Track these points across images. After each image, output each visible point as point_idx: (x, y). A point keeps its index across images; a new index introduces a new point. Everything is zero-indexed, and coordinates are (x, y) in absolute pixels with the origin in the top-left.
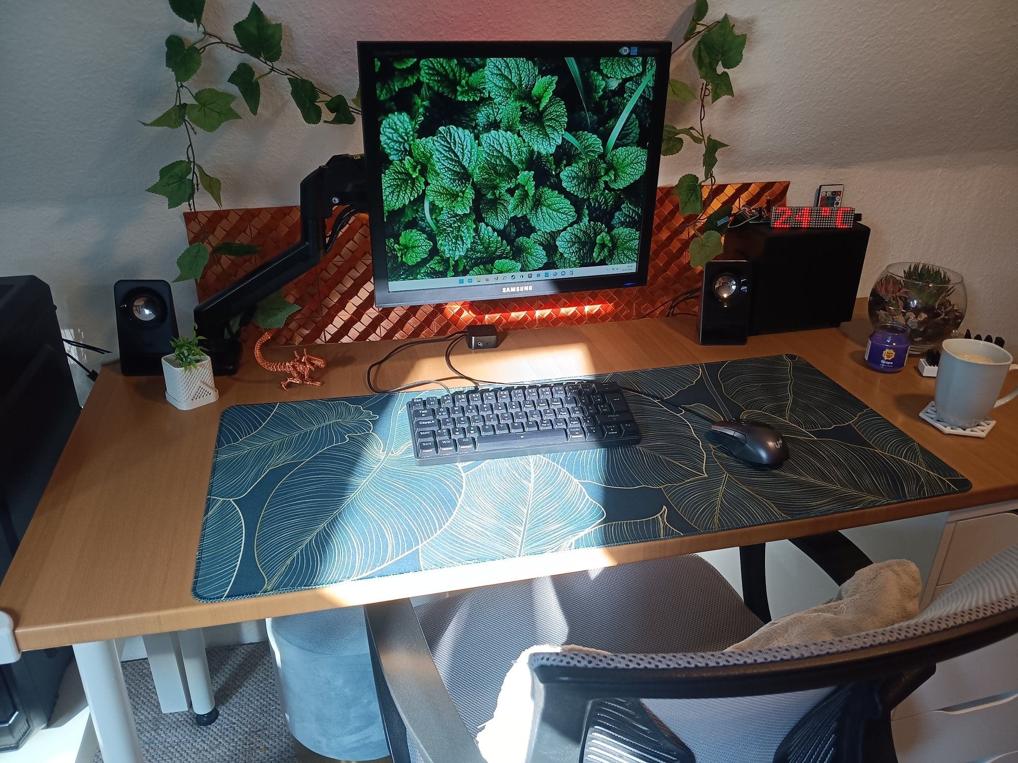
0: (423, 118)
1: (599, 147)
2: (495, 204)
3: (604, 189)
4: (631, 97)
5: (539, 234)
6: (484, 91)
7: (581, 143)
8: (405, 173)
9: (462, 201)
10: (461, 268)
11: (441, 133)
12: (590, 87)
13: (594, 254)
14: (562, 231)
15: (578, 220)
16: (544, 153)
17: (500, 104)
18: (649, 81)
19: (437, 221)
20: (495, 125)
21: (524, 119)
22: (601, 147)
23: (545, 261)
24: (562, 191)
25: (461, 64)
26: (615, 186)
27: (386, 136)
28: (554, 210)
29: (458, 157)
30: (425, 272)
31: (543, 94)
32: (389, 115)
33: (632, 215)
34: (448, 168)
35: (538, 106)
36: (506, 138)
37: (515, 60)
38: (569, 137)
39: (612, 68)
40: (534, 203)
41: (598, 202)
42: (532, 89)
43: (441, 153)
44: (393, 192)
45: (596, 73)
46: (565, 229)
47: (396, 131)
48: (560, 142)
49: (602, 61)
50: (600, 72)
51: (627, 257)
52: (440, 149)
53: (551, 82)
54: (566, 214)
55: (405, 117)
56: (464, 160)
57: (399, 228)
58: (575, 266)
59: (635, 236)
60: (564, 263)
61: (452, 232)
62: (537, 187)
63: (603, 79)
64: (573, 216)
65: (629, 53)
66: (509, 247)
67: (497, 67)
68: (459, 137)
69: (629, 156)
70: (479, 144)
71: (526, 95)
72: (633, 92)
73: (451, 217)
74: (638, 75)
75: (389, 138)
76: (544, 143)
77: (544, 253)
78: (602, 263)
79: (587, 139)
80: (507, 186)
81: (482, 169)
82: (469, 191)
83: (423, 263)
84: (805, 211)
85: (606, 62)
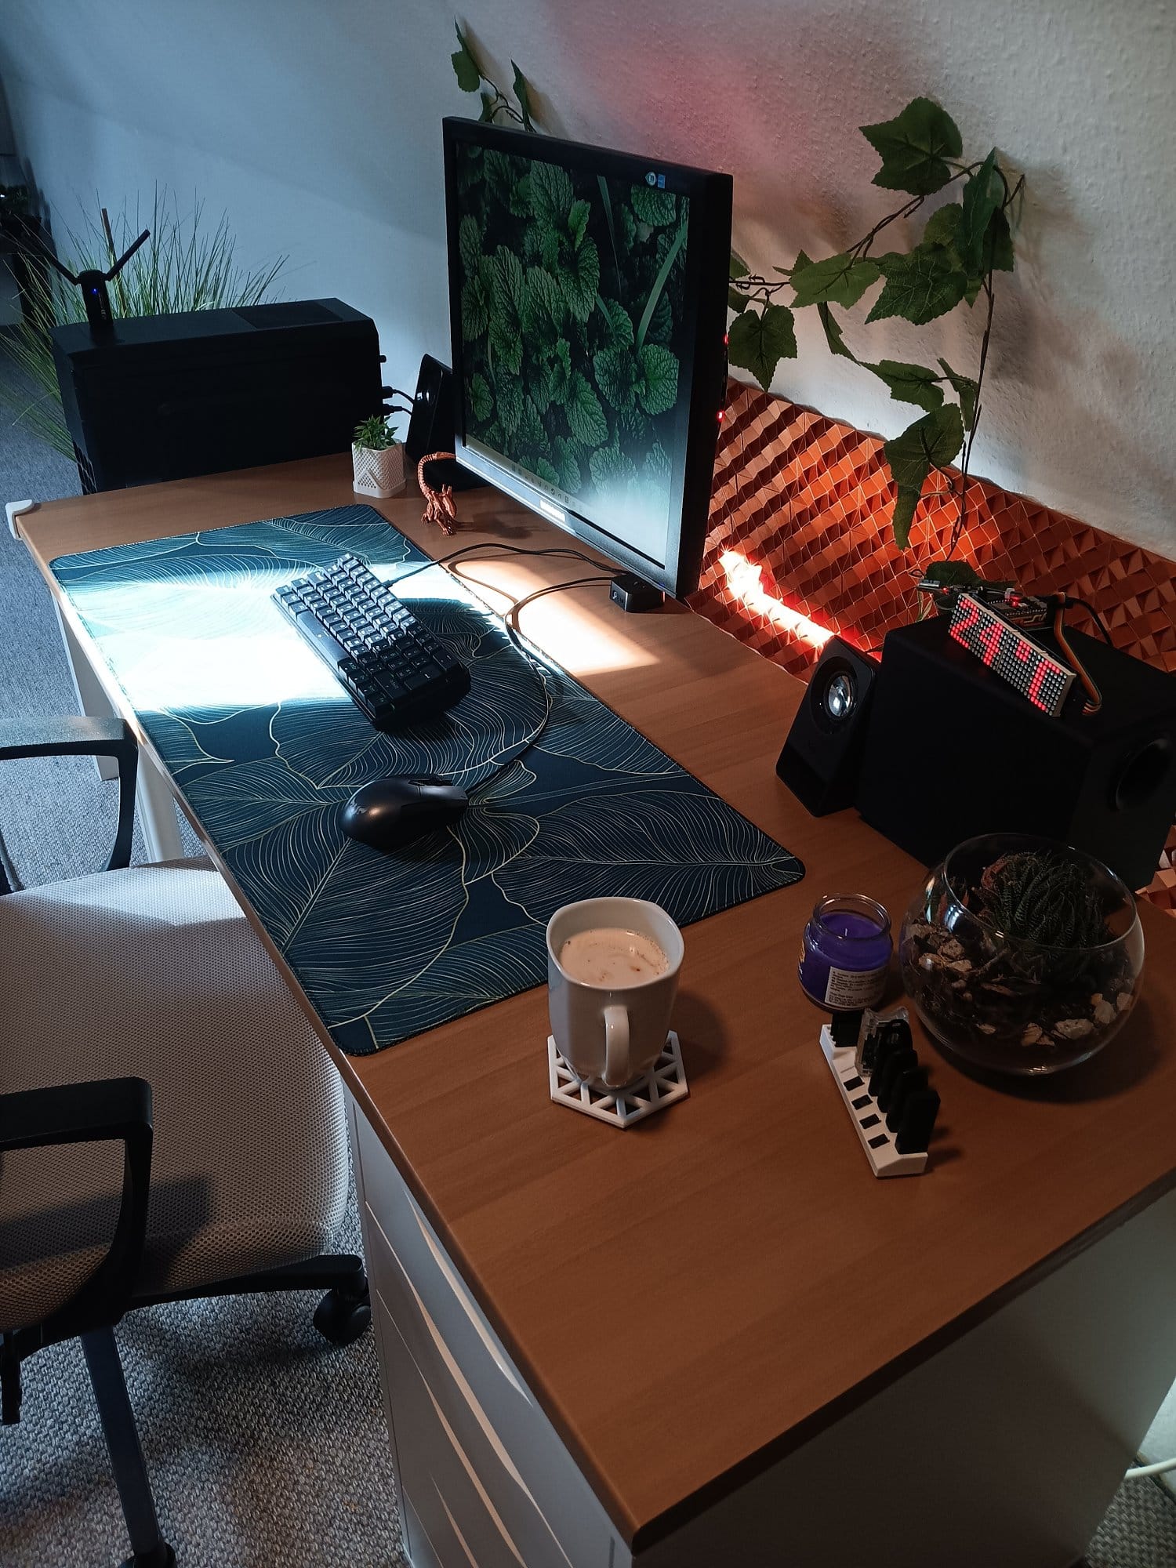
0: (486, 229)
1: (629, 334)
2: (538, 373)
3: (635, 406)
4: (663, 261)
5: (574, 440)
6: (530, 206)
7: (612, 319)
8: (475, 297)
9: (514, 355)
10: (513, 450)
11: (498, 253)
12: (622, 233)
15: (610, 442)
16: (579, 318)
17: (542, 229)
18: (684, 240)
19: (497, 374)
20: (536, 259)
21: (561, 259)
22: (632, 334)
23: (580, 486)
24: (595, 387)
25: (512, 163)
26: (647, 407)
27: (463, 242)
28: (588, 413)
29: (510, 292)
30: (488, 437)
31: (578, 227)
32: (465, 217)
33: (664, 466)
34: (504, 304)
35: (572, 243)
36: (547, 281)
37: (553, 168)
38: (601, 304)
39: (644, 204)
40: (571, 391)
41: (629, 424)
42: (568, 217)
43: (499, 282)
44: (467, 318)
45: (627, 208)
46: (597, 449)
47: (469, 238)
48: (593, 308)
49: (632, 191)
50: (631, 209)
52: (498, 276)
53: (585, 211)
54: (599, 425)
55: (475, 222)
56: (515, 299)
61: (507, 395)
62: (573, 368)
63: (634, 221)
64: (604, 433)
66: (549, 445)
67: (540, 174)
68: (512, 265)
69: (661, 362)
70: (526, 282)
71: (562, 225)
72: (665, 253)
73: (506, 374)
74: (671, 225)
75: (464, 246)
76: (578, 303)
77: (578, 472)
80: (548, 353)
81: (528, 316)
82: (519, 345)
83: (487, 423)
84: (996, 630)
85: (637, 194)
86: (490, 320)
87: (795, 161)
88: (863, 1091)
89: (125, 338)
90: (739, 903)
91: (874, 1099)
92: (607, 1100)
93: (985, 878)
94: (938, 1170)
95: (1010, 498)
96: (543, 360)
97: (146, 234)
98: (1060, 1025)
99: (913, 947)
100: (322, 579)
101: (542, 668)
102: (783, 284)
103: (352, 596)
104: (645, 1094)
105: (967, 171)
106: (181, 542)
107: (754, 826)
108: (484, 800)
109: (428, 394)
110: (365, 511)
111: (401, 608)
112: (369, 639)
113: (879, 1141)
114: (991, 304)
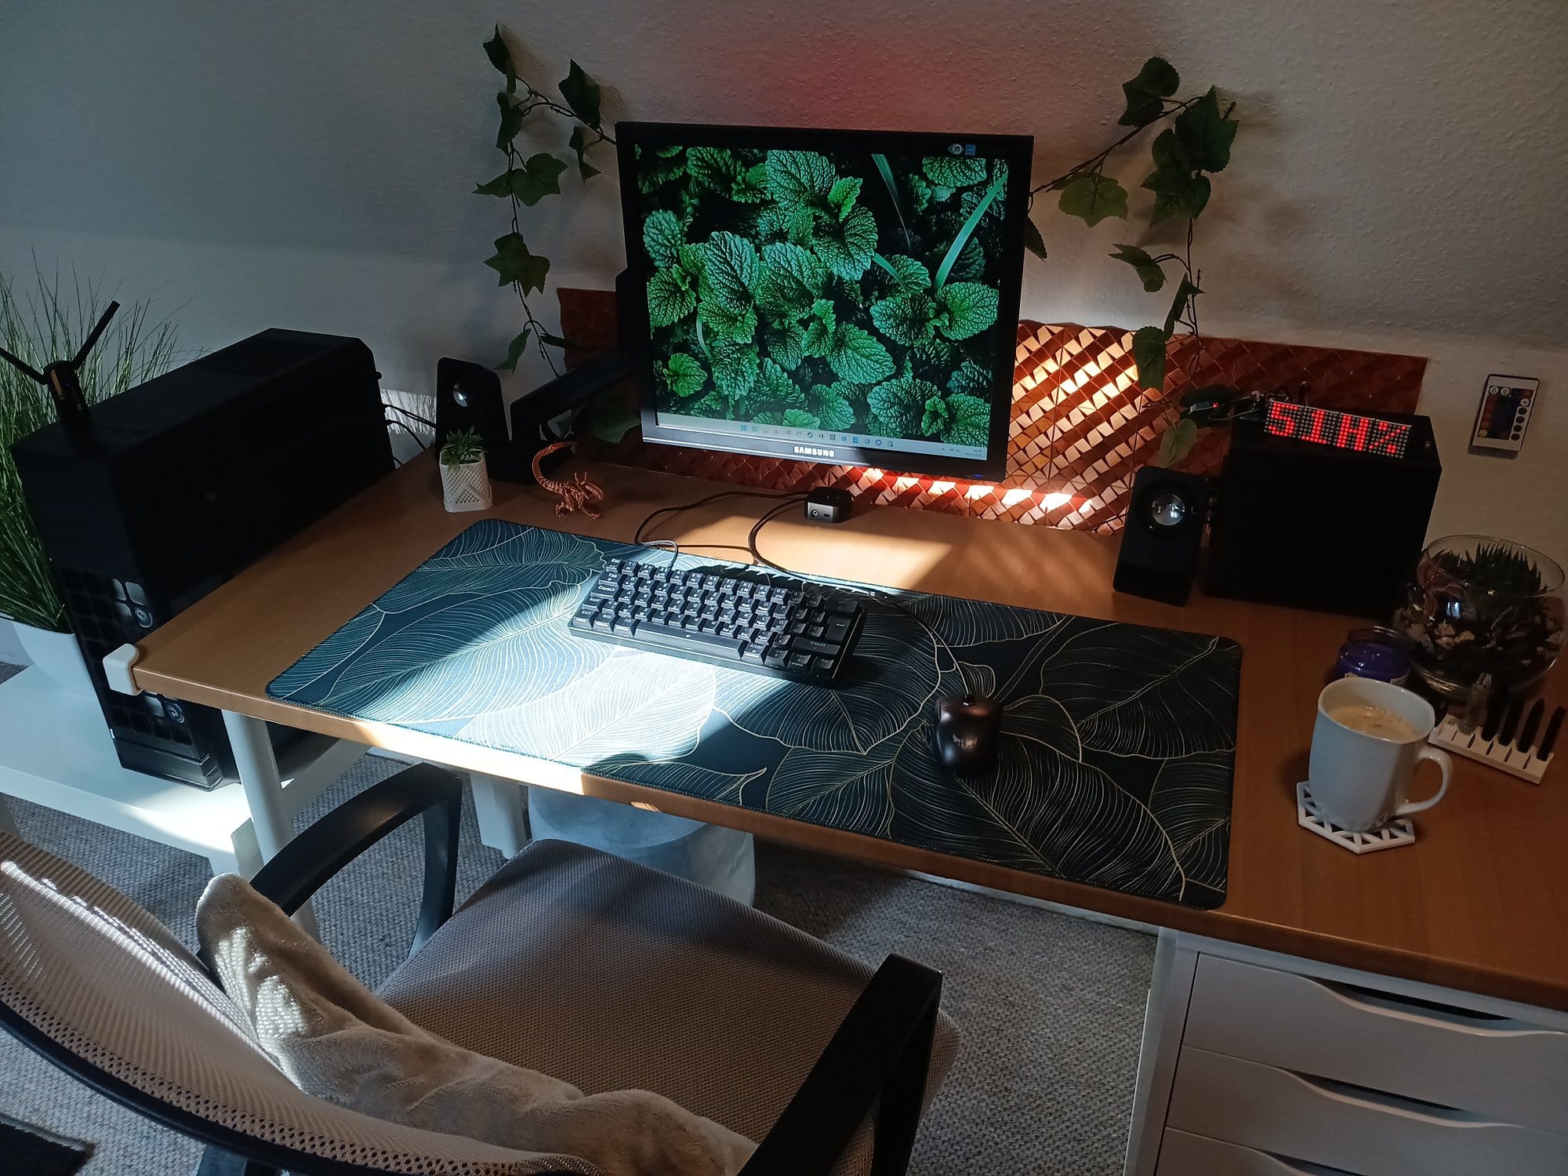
0: (692, 220)
1: (924, 279)
2: (783, 335)
3: (935, 338)
4: (970, 213)
5: (843, 383)
6: (765, 192)
7: (898, 271)
8: (672, 284)
9: (742, 326)
10: (743, 411)
11: (713, 239)
12: (909, 197)
13: (922, 424)
14: (875, 385)
15: (899, 373)
16: (847, 278)
17: (786, 209)
18: (998, 193)
19: (713, 348)
20: (780, 236)
21: (817, 231)
22: (928, 279)
23: (853, 421)
24: (874, 332)
25: (735, 156)
26: (952, 335)
27: (650, 237)
28: (863, 356)
29: (735, 271)
30: (699, 409)
31: (843, 200)
32: (653, 212)
33: (979, 378)
34: (723, 284)
35: (837, 216)
36: (795, 253)
37: (804, 154)
38: (881, 261)
39: (941, 171)
40: (836, 342)
41: (926, 353)
42: (828, 193)
43: (715, 265)
44: (659, 305)
45: (917, 177)
46: (879, 383)
47: (661, 232)
48: (868, 266)
49: (924, 161)
50: (924, 177)
51: (973, 437)
52: (714, 260)
53: (854, 186)
54: (881, 364)
55: (671, 216)
56: (744, 276)
57: (668, 348)
58: (895, 436)
59: (984, 409)
60: (880, 428)
61: (731, 364)
62: (838, 322)
63: (927, 186)
64: (890, 368)
65: (963, 153)
66: (803, 395)
67: (781, 162)
68: (736, 247)
69: (970, 295)
70: (761, 258)
71: (819, 201)
72: (973, 207)
73: (729, 345)
74: (980, 183)
75: (653, 240)
76: (846, 265)
77: (851, 410)
78: (935, 438)
79: (907, 266)
80: (799, 315)
81: (766, 289)
82: (751, 316)
83: (697, 396)
85: (932, 164)
86: (699, 300)
88: (1481, 744)
91: (1495, 742)
92: (1386, 833)
96: (790, 323)
97: (114, 306)
100: (612, 590)
105: (1183, 105)
113: (1525, 763)
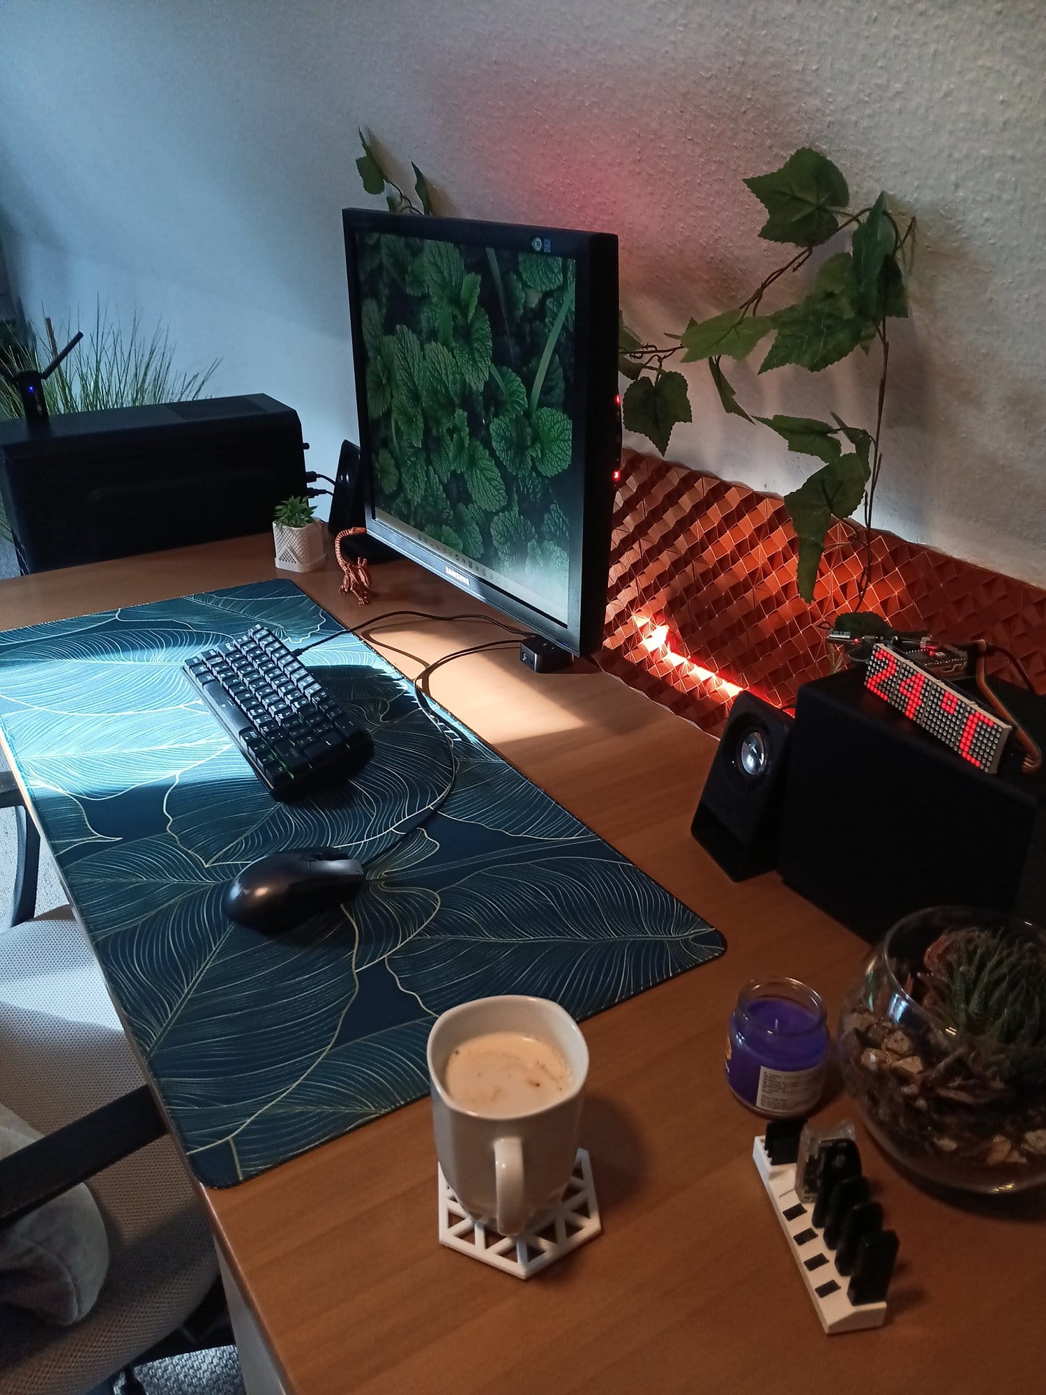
0: (385, 310)
1: (523, 399)
2: (439, 444)
3: (532, 470)
4: (553, 324)
5: (475, 506)
6: (424, 285)
7: (506, 386)
8: (378, 376)
9: (416, 429)
10: (419, 520)
11: (398, 333)
12: (512, 302)
14: (495, 514)
15: (509, 505)
16: (474, 388)
17: (437, 306)
18: (571, 301)
19: (401, 448)
20: (433, 335)
21: (455, 332)
22: (526, 399)
23: (482, 551)
24: (492, 453)
25: (407, 245)
26: (543, 470)
27: (365, 325)
28: (487, 479)
29: (410, 368)
30: (396, 510)
31: (470, 300)
32: (366, 301)
33: (562, 526)
34: (404, 380)
35: (465, 315)
36: (443, 354)
37: (445, 246)
38: (495, 373)
39: (531, 270)
40: (470, 459)
41: (527, 487)
42: (460, 291)
43: (399, 360)
44: (371, 397)
45: (515, 277)
46: (497, 513)
47: (371, 321)
48: (487, 377)
49: (520, 259)
50: (520, 277)
52: (399, 354)
53: (476, 283)
54: (497, 490)
55: (375, 305)
56: (415, 374)
57: (378, 442)
58: (508, 576)
60: (498, 564)
61: (411, 467)
62: (470, 437)
63: (522, 289)
64: (503, 497)
65: (542, 249)
66: (452, 512)
67: (432, 253)
68: (410, 342)
69: (555, 424)
70: (424, 358)
71: (455, 300)
72: (554, 316)
73: (409, 447)
74: (558, 288)
76: (473, 373)
77: (480, 538)
80: (447, 425)
81: (427, 390)
82: (420, 418)
83: (394, 496)
84: (917, 681)
85: (525, 261)
86: (392, 396)
87: (681, 230)
88: (804, 1222)
89: (58, 431)
90: (656, 985)
91: (820, 1232)
92: (505, 1243)
93: (929, 957)
94: (899, 1319)
95: (913, 549)
96: (443, 431)
97: (80, 336)
98: (1030, 1136)
99: (855, 1041)
100: (232, 649)
101: (451, 731)
102: (674, 350)
103: (259, 665)
104: (549, 1233)
105: (855, 218)
106: (100, 618)
107: (671, 895)
108: (383, 874)
109: (347, 477)
110: (286, 584)
111: (306, 676)
112: (273, 707)
113: (828, 1289)
114: (886, 351)
